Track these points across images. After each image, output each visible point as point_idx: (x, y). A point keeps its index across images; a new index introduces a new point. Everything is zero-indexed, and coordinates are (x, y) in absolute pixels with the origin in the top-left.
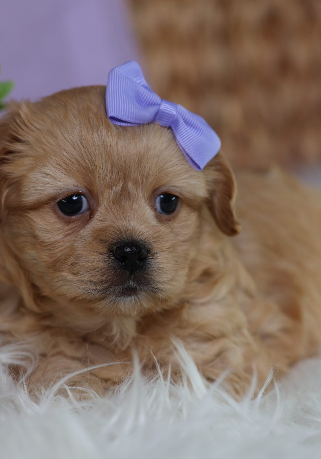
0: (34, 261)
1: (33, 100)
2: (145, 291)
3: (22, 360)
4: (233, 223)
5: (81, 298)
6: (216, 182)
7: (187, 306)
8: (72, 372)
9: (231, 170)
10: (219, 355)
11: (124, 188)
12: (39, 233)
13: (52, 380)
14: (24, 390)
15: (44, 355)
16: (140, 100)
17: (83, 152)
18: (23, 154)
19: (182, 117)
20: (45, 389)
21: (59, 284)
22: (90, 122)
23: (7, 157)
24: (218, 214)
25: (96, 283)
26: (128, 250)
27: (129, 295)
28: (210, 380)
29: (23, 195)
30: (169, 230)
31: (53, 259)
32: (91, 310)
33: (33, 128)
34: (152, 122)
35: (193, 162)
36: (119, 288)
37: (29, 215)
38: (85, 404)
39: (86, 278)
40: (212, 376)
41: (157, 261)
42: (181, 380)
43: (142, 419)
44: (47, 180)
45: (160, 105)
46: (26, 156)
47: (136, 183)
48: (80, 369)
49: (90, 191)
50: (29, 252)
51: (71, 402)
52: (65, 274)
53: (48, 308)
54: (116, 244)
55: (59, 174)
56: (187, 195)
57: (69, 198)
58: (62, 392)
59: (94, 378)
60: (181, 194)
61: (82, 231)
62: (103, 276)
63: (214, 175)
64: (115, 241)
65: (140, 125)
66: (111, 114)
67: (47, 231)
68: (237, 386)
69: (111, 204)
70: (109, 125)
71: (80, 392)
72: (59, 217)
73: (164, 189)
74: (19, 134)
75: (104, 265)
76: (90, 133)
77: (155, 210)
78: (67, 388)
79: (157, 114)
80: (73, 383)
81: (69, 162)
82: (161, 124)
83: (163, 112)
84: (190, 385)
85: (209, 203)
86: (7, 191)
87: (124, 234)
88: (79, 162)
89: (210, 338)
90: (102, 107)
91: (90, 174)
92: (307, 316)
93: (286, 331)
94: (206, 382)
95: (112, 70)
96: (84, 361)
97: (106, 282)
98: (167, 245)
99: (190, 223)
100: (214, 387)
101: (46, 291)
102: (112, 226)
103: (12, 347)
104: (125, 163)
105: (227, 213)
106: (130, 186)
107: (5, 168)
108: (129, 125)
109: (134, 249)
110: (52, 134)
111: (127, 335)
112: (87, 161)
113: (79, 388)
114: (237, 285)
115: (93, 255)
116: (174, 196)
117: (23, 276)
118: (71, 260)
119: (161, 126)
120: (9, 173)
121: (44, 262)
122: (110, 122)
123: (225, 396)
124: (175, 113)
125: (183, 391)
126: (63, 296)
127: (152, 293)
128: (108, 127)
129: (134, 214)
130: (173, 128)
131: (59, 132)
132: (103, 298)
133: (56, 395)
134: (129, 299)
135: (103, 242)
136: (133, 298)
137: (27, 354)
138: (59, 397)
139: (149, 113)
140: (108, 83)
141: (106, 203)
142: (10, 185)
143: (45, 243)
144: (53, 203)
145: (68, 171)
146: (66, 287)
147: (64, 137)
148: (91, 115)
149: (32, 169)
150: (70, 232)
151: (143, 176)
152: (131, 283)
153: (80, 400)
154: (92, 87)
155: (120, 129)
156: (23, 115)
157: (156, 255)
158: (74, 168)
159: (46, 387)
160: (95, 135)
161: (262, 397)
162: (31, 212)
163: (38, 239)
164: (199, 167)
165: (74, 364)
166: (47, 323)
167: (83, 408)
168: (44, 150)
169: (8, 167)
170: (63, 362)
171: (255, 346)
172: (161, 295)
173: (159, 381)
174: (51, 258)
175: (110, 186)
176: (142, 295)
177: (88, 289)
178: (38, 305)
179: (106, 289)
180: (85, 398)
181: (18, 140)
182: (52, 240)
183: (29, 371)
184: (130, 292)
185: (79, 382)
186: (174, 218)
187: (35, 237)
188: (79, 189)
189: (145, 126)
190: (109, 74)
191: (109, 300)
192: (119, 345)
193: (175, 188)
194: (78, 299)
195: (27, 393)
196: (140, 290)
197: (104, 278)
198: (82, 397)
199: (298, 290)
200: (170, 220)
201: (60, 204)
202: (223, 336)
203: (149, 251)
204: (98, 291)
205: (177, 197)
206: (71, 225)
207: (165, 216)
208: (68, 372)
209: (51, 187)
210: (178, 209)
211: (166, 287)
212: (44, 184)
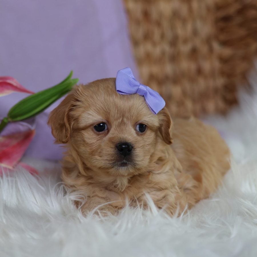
0: (84, 152)
1: (84, 84)
2: (131, 164)
3: (80, 199)
4: (170, 139)
5: (103, 167)
6: (163, 120)
7: (151, 174)
8: (101, 204)
9: (170, 116)
10: (164, 197)
11: (122, 121)
12: (86, 140)
13: (92, 207)
14: (80, 211)
15: (89, 197)
16: (130, 84)
17: (105, 105)
18: (80, 106)
19: (149, 92)
20: (89, 211)
21: (94, 161)
22: (108, 92)
23: (73, 108)
24: (164, 135)
25: (109, 160)
26: (124, 146)
27: (124, 166)
28: (160, 208)
29: (79, 123)
30: (142, 139)
31: (91, 151)
32: (108, 173)
33: (84, 95)
34: (135, 93)
35: (153, 110)
36: (119, 163)
37: (82, 132)
38: (106, 218)
39: (106, 158)
40: (161, 207)
41: (136, 152)
42: (147, 208)
43: (130, 225)
44: (90, 117)
45: (139, 86)
46: (81, 107)
47: (127, 118)
48: (105, 203)
49: (108, 121)
50: (82, 148)
51: (100, 217)
52: (96, 157)
53: (90, 174)
54: (119, 143)
55: (95, 114)
56: (150, 125)
57: (99, 125)
58: (96, 213)
59: (111, 207)
60: (147, 124)
61: (104, 138)
62: (112, 157)
63: (162, 117)
64: (118, 142)
65: (130, 94)
66: (118, 89)
67: (89, 139)
68: (172, 211)
69: (117, 127)
70: (117, 94)
71: (104, 213)
72: (94, 132)
73: (140, 122)
74: (78, 98)
75: (113, 153)
76: (109, 97)
77: (136, 130)
78: (99, 211)
79: (138, 90)
80: (101, 209)
81: (100, 109)
82: (139, 94)
83: (140, 89)
84: (151, 210)
85: (159, 129)
86: (73, 123)
87: (122, 139)
88: (104, 109)
89: (161, 189)
90: (114, 86)
91: (108, 114)
92: (204, 180)
93: (195, 187)
94: (158, 209)
95: (119, 71)
96: (106, 199)
97: (114, 160)
98: (141, 145)
99: (151, 136)
100: (161, 211)
101: (89, 165)
102: (117, 136)
103: (75, 193)
104: (123, 109)
105: (168, 134)
106: (125, 120)
107: (72, 112)
108: (125, 94)
109: (126, 146)
110: (92, 97)
111: (124, 185)
112: (107, 109)
113: (104, 211)
114: (174, 166)
115: (109, 148)
116: (144, 125)
117: (79, 159)
118: (99, 151)
119: (140, 95)
120: (74, 115)
121: (88, 152)
122: (117, 92)
123: (166, 215)
124: (145, 90)
125: (148, 213)
126: (95, 166)
127: (133, 166)
128: (116, 95)
129: (127, 131)
130: (145, 96)
131: (95, 96)
132: (113, 167)
133: (94, 214)
134: (123, 168)
135: (113, 143)
136: (126, 167)
137: (82, 196)
138: (95, 215)
139: (134, 89)
140: (117, 76)
141: (114, 127)
142: (75, 120)
143: (88, 143)
144: (92, 127)
145: (99, 113)
146: (97, 163)
147: (97, 99)
148: (109, 89)
149: (83, 112)
150: (99, 139)
151: (131, 116)
152: (125, 161)
153: (104, 216)
154: (110, 78)
155: (122, 96)
156: (80, 90)
157: (136, 149)
158: (101, 112)
159: (90, 211)
160: (111, 98)
161: (183, 216)
162: (83, 131)
163: (85, 142)
164: (155, 113)
165: (102, 201)
166: (90, 181)
167: (106, 220)
168: (88, 104)
169: (73, 112)
170: (97, 199)
171: (181, 194)
172: (138, 167)
173: (138, 209)
174: (91, 150)
175: (117, 119)
176: (129, 166)
177: (106, 163)
178: (86, 173)
179: (114, 163)
180: (107, 216)
181: (78, 100)
182: (91, 142)
183: (83, 203)
184: (124, 165)
185: (104, 209)
186: (144, 134)
187: (84, 141)
188: (103, 120)
189: (133, 95)
190: (118, 72)
191: (115, 168)
192: (120, 189)
193: (145, 121)
194: (102, 167)
195: (81, 213)
196: (129, 164)
197: (113, 158)
198: (105, 215)
199: (201, 169)
200: (142, 135)
201: (95, 127)
202: (166, 189)
203: (132, 147)
204: (110, 164)
205: (146, 126)
206: (100, 136)
207: (140, 133)
208: (99, 204)
209: (91, 120)
210: (146, 130)
211: (140, 163)
212: (88, 118)
